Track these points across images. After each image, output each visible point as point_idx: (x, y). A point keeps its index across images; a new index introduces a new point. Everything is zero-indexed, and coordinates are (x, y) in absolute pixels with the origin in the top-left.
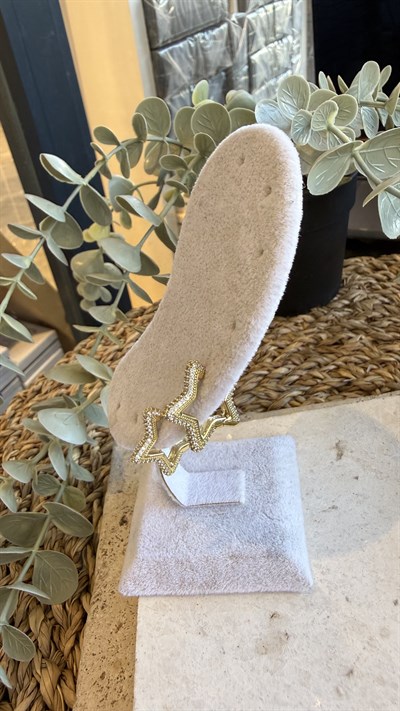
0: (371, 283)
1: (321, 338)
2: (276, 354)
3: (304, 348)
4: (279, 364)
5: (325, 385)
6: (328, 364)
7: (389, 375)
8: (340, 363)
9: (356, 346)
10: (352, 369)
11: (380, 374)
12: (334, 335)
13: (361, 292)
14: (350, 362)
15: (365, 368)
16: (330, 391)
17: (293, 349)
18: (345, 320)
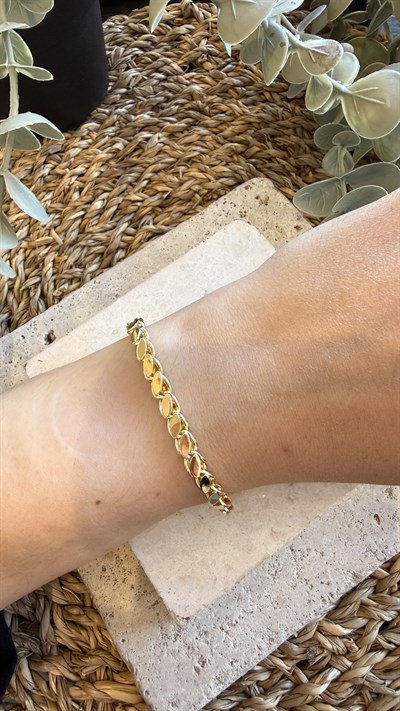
0: (137, 55)
1: (118, 149)
2: (81, 184)
3: (105, 167)
4: (90, 198)
5: (147, 207)
6: (138, 180)
7: (201, 175)
8: (150, 175)
9: (157, 149)
10: (165, 179)
11: (193, 177)
12: (130, 141)
13: (133, 72)
14: (159, 171)
15: (176, 174)
16: (153, 211)
17: (96, 174)
18: (133, 117)
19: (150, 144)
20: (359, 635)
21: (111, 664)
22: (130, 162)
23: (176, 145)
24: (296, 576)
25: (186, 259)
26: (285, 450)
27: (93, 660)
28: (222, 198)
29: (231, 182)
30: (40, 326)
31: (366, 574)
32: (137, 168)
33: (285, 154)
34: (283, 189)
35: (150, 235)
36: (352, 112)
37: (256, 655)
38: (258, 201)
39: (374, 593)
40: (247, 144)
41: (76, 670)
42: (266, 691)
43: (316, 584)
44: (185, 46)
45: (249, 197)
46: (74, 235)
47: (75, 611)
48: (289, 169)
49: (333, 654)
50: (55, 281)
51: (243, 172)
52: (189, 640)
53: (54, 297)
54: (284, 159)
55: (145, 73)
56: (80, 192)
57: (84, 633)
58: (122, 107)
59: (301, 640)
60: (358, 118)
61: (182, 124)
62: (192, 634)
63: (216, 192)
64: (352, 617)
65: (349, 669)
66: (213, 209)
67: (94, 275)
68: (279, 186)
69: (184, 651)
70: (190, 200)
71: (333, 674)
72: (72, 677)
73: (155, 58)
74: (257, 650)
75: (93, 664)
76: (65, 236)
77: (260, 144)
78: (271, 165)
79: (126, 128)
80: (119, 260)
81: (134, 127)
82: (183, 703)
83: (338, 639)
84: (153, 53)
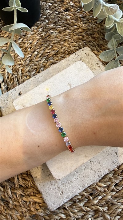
0: (50, 5)
1: (43, 36)
2: (31, 46)
3: (38, 41)
4: (33, 51)
5: (51, 54)
6: (48, 46)
7: (68, 45)
8: (52, 44)
9: (55, 36)
10: (57, 46)
11: (66, 46)
12: (46, 33)
13: (48, 11)
14: (55, 43)
15: (60, 44)
16: (53, 56)
17: (36, 43)
18: (48, 25)
19: (53, 35)
20: (108, 187)
21: (35, 191)
22: (46, 40)
23: (61, 35)
24: (91, 169)
25: (63, 72)
26: (94, 134)
27: (30, 190)
28: (75, 53)
29: (77, 48)
30: (17, 90)
31: (112, 170)
32: (48, 42)
33: (94, 40)
34: (93, 51)
35: (51, 63)
36: (120, 28)
37: (78, 191)
38: (86, 55)
39: (113, 175)
40: (83, 36)
41: (25, 193)
42: (80, 201)
43: (97, 171)
44: (65, 3)
45: (83, 54)
46: (28, 62)
47: (25, 176)
48: (96, 45)
49: (100, 192)
50: (22, 76)
51: (81, 45)
52: (59, 186)
53: (21, 81)
54: (94, 42)
55: (52, 11)
56: (30, 49)
57: (27, 182)
58: (44, 22)
59: (91, 187)
60: (121, 30)
61: (63, 29)
62: (59, 184)
63: (73, 51)
64: (106, 182)
65: (105, 196)
66: (72, 56)
67: (34, 75)
68: (92, 50)
69: (57, 189)
70: (64, 53)
71: (100, 197)
72: (23, 194)
73: (55, 7)
74: (79, 190)
75: (30, 191)
76: (25, 62)
77: (87, 36)
78: (90, 43)
79: (46, 29)
80: (42, 71)
81: (48, 29)
82: (56, 204)
83: (102, 188)
84: (55, 5)
